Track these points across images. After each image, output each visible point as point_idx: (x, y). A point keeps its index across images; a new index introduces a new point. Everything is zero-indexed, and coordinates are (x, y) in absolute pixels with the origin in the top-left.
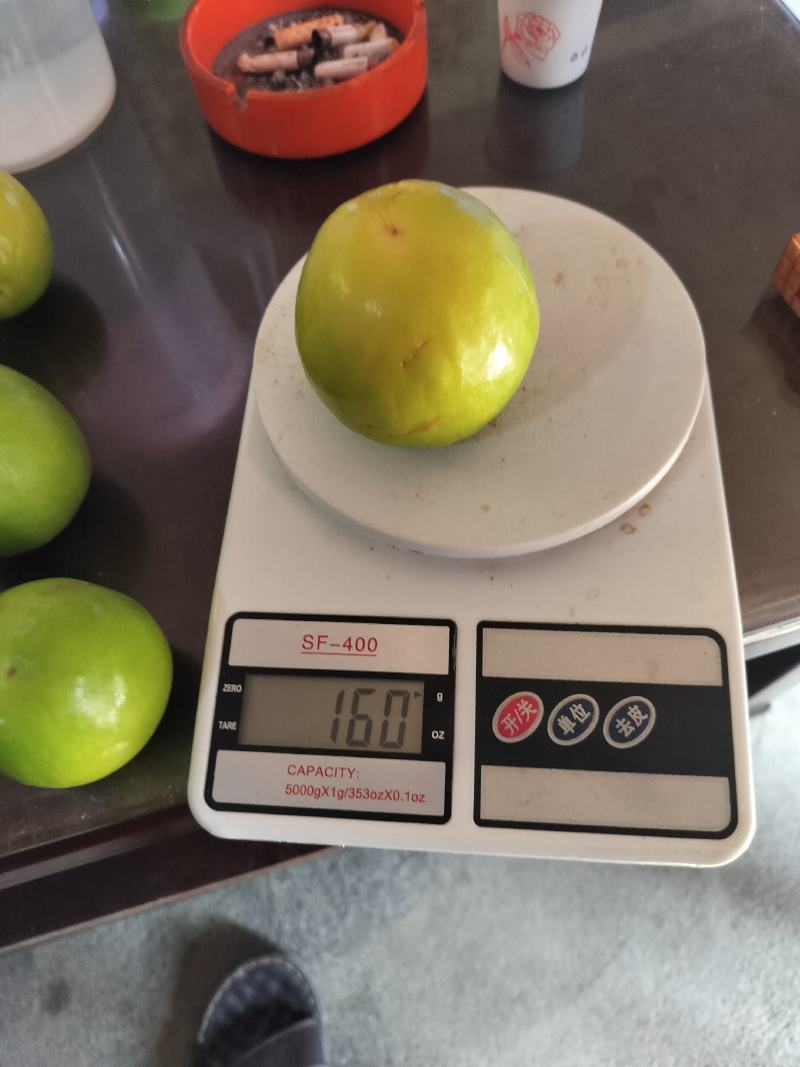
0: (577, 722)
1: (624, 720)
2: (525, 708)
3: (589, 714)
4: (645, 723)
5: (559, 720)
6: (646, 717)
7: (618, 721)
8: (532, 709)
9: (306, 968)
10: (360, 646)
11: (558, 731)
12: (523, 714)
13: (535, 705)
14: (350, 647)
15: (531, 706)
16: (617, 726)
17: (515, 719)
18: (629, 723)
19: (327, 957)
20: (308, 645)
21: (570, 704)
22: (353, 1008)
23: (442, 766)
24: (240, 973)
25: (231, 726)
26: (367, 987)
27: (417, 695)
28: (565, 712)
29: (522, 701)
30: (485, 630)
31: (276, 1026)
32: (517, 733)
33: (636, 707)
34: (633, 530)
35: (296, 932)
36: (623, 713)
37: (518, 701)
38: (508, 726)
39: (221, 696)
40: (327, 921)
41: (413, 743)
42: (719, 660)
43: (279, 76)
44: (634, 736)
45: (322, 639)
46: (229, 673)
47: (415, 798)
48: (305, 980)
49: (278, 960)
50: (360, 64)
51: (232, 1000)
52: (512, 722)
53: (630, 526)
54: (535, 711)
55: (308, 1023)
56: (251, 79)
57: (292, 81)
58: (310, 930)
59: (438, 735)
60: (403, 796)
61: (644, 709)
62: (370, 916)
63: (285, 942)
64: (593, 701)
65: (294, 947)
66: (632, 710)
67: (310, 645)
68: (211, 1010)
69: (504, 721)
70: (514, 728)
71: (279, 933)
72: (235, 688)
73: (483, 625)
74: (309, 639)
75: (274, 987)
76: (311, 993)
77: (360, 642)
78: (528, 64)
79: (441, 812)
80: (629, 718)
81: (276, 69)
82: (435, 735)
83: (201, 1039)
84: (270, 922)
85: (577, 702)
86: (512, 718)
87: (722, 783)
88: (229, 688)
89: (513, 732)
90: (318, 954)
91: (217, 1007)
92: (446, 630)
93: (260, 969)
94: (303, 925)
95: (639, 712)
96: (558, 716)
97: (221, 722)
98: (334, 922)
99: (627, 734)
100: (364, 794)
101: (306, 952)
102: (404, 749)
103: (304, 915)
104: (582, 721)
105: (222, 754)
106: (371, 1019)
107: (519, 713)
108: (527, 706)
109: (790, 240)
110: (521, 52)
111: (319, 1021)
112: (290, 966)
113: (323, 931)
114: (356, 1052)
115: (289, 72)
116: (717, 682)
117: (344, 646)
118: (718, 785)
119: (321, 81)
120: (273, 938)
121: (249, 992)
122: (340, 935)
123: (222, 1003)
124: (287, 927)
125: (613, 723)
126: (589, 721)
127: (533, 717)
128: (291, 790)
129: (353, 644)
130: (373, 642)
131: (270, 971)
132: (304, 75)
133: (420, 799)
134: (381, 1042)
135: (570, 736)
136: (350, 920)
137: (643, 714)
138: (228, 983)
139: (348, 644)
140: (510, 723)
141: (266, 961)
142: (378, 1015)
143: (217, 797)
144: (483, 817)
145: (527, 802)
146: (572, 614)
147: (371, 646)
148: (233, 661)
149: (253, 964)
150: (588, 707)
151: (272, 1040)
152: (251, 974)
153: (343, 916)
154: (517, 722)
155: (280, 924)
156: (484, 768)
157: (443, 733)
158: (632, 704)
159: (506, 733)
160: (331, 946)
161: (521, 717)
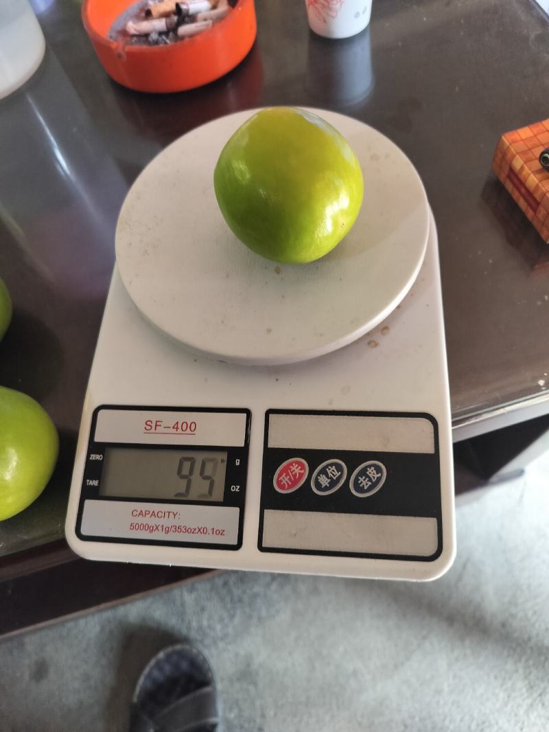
0: (331, 478)
1: (364, 477)
2: (296, 469)
3: (340, 473)
4: (379, 479)
5: (319, 477)
6: (379, 475)
7: (360, 478)
8: (300, 470)
9: (206, 653)
10: (184, 428)
11: (318, 485)
12: (293, 473)
13: (303, 467)
14: (177, 428)
15: (300, 468)
16: (359, 482)
17: (288, 477)
18: (367, 479)
19: (221, 645)
20: (148, 428)
21: (327, 466)
22: (238, 679)
23: (237, 510)
24: (161, 655)
25: (95, 483)
26: (248, 665)
27: (223, 461)
28: (323, 472)
29: (294, 464)
30: (270, 415)
31: (186, 691)
32: (290, 487)
33: (373, 468)
34: (376, 345)
35: (200, 628)
36: (363, 473)
37: (291, 464)
38: (284, 482)
39: (88, 463)
40: (221, 620)
41: (219, 494)
42: (433, 435)
43: (154, 36)
44: (370, 488)
45: (158, 423)
46: (94, 447)
47: (218, 532)
48: (205, 660)
49: (187, 647)
50: (207, 25)
51: (156, 674)
52: (286, 479)
53: (375, 342)
54: (302, 471)
55: (207, 689)
56: (135, 39)
57: (163, 40)
58: (210, 627)
59: (235, 489)
60: (210, 531)
61: (378, 470)
62: (250, 617)
63: (193, 635)
64: (343, 464)
65: (199, 638)
66: (369, 470)
67: (150, 428)
68: (141, 680)
69: (281, 478)
70: (288, 483)
71: (189, 628)
72: (98, 457)
73: (270, 412)
74: (148, 423)
75: (185, 665)
76: (209, 669)
77: (185, 425)
78: (325, 21)
79: (235, 542)
80: (367, 476)
81: (152, 32)
82: (233, 488)
83: (135, 700)
84: (183, 620)
85: (331, 465)
86: (286, 476)
87: (432, 522)
88: (94, 457)
89: (286, 486)
90: (215, 643)
91: (146, 678)
92: (245, 415)
93: (174, 652)
94: (205, 623)
95: (375, 472)
96: (318, 475)
97: (88, 481)
98: (226, 620)
99: (366, 488)
100: (183, 529)
101: (207, 641)
102: (213, 498)
103: (206, 615)
104: (335, 478)
105: (88, 503)
106: (251, 688)
107: (292, 472)
108: (297, 468)
109: (501, 138)
110: (319, 13)
111: (215, 689)
112: (195, 651)
113: (218, 627)
114: (240, 710)
115: (160, 33)
116: (431, 451)
117: (173, 428)
118: (430, 523)
119: (182, 38)
120: (184, 631)
121: (168, 668)
122: (230, 630)
123: (149, 676)
124: (194, 624)
125: (356, 480)
126: (340, 477)
127: (301, 475)
128: (133, 526)
129: (180, 426)
130: (193, 426)
131: (182, 655)
132: (171, 34)
133: (221, 533)
134: (258, 703)
135: (326, 489)
136: (237, 620)
137: (377, 473)
138: (153, 662)
139: (176, 427)
140: (285, 480)
141: (178, 647)
142: (255, 684)
143: (84, 532)
144: (264, 545)
145: (295, 535)
146: (331, 403)
147: (192, 427)
148: (97, 439)
149: (170, 649)
150: (339, 468)
151: (183, 700)
152: (168, 657)
153: (232, 617)
154: (290, 479)
155: (189, 623)
156: (266, 511)
157: (239, 487)
158: (370, 466)
159: (282, 487)
160: (224, 637)
161: (292, 475)
